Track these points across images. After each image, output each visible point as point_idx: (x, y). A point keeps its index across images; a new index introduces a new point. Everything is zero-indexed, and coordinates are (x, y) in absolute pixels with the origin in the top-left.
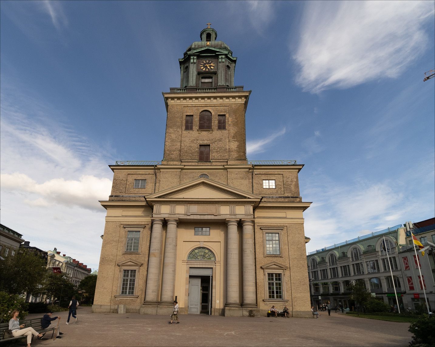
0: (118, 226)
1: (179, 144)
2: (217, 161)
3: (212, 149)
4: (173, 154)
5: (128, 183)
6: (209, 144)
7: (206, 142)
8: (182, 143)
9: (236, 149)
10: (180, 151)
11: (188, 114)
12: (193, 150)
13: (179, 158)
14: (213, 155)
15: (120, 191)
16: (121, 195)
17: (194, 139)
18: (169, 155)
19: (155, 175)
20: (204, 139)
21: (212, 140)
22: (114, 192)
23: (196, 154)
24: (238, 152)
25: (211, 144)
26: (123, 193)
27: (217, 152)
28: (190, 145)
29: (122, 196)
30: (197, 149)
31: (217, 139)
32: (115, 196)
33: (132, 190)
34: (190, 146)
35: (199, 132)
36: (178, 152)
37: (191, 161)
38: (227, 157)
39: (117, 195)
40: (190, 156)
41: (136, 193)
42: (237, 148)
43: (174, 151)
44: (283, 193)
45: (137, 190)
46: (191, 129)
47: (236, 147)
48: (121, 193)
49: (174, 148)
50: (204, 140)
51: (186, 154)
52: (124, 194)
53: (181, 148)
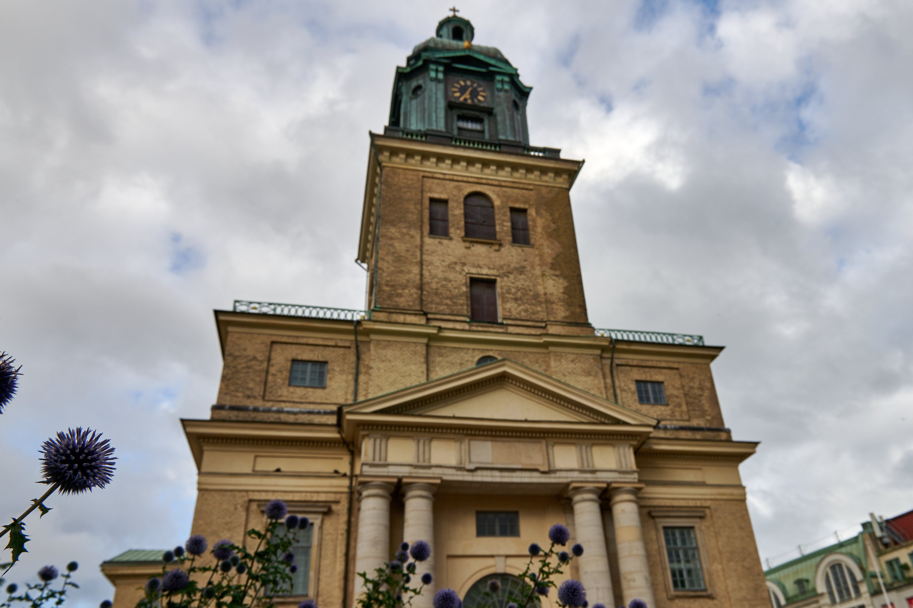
0: (239, 506)
1: (416, 270)
2: (519, 323)
3: (504, 291)
4: (400, 295)
5: (273, 370)
6: (493, 277)
7: (485, 272)
8: (424, 267)
9: (561, 296)
10: (420, 288)
11: (436, 196)
12: (455, 288)
13: (418, 308)
14: (508, 307)
15: (248, 393)
16: (250, 404)
17: (454, 260)
18: (390, 297)
19: (353, 350)
20: (481, 263)
21: (501, 267)
22: (226, 394)
23: (462, 302)
24: (568, 304)
25: (499, 279)
26: (255, 398)
27: (516, 300)
28: (446, 275)
29: (255, 409)
30: (464, 289)
31: (512, 266)
32: (233, 408)
33: (285, 391)
34: (446, 279)
35: (467, 244)
36: (414, 291)
37: (453, 318)
38: (543, 316)
39: (238, 404)
40: (447, 304)
41: (297, 400)
42: (563, 293)
43: (404, 287)
44: (687, 418)
45: (300, 391)
46: (445, 234)
47: (561, 291)
48: (249, 397)
49: (403, 278)
50: (479, 266)
51: (437, 300)
52: (259, 403)
53: (421, 280)
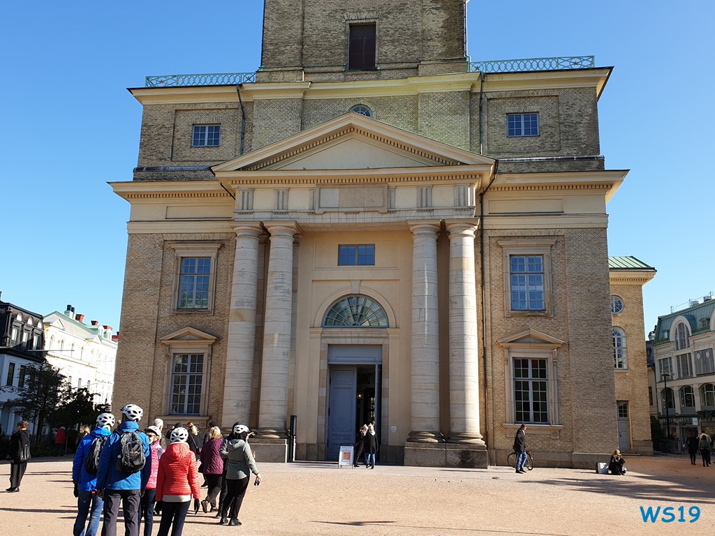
0: (157, 245)
1: (297, 24)
2: (394, 66)
3: (382, 34)
4: (283, 53)
5: (178, 135)
6: (372, 21)
7: (365, 17)
8: (306, 20)
9: (439, 31)
10: (302, 43)
12: (334, 38)
13: (298, 63)
14: (384, 50)
15: (160, 156)
16: (161, 164)
17: (334, 7)
18: (273, 56)
19: (240, 110)
20: (361, 7)
21: (381, 8)
22: (144, 158)
23: (341, 51)
24: (446, 39)
25: (377, 21)
26: (165, 160)
27: (393, 41)
28: (326, 25)
29: (165, 170)
30: (343, 37)
31: (393, 5)
32: (148, 169)
33: (188, 153)
34: (327, 30)
36: (296, 46)
37: (329, 69)
38: (417, 55)
39: (153, 166)
40: (325, 56)
41: (198, 159)
42: (442, 27)
43: (287, 44)
44: (557, 148)
45: (199, 151)
47: (440, 25)
48: (161, 159)
49: (285, 35)
50: (359, 11)
51: (316, 52)
52: (168, 164)
53: (302, 34)
